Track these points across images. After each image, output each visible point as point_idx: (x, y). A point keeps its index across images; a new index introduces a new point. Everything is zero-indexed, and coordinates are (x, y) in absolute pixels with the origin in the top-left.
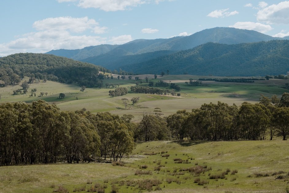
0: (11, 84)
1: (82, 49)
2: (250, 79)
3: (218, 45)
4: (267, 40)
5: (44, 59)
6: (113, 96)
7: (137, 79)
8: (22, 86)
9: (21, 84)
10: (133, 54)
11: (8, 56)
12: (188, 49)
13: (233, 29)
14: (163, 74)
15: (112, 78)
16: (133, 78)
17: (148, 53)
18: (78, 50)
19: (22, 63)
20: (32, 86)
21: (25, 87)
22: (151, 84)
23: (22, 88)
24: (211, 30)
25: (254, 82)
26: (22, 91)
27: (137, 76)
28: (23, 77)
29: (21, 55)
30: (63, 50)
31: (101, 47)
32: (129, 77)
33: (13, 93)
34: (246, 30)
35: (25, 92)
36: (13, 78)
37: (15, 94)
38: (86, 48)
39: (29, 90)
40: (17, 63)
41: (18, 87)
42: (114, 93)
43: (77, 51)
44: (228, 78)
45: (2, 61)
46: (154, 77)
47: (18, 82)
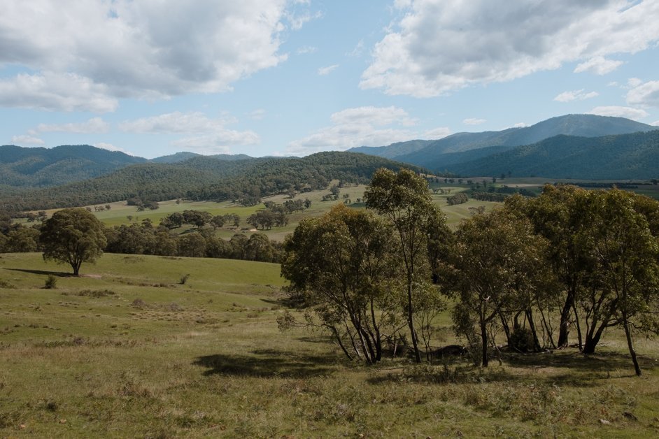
0: (318, 188)
1: (389, 146)
2: (629, 184)
3: (572, 138)
4: (646, 131)
5: (353, 158)
6: (452, 204)
7: (470, 182)
8: (332, 190)
9: (329, 188)
10: (453, 151)
11: (310, 156)
12: (529, 144)
13: (593, 117)
14: (503, 177)
15: (437, 181)
16: (465, 181)
17: (474, 150)
18: (384, 147)
19: (328, 164)
20: (343, 191)
21: (335, 191)
22: (492, 189)
23: (331, 193)
24: (560, 118)
25: (637, 187)
26: (333, 196)
27: (469, 179)
28: (331, 180)
29: (325, 153)
30: (366, 147)
31: (413, 143)
32: (459, 181)
33: (322, 199)
34: (611, 117)
35: (336, 198)
36: (321, 181)
37: (324, 200)
38: (393, 145)
39: (340, 196)
40: (321, 164)
41: (327, 192)
42: (453, 200)
43: (382, 148)
44: (597, 182)
45: (305, 161)
46: (492, 181)
47: (326, 185)
